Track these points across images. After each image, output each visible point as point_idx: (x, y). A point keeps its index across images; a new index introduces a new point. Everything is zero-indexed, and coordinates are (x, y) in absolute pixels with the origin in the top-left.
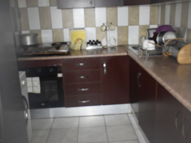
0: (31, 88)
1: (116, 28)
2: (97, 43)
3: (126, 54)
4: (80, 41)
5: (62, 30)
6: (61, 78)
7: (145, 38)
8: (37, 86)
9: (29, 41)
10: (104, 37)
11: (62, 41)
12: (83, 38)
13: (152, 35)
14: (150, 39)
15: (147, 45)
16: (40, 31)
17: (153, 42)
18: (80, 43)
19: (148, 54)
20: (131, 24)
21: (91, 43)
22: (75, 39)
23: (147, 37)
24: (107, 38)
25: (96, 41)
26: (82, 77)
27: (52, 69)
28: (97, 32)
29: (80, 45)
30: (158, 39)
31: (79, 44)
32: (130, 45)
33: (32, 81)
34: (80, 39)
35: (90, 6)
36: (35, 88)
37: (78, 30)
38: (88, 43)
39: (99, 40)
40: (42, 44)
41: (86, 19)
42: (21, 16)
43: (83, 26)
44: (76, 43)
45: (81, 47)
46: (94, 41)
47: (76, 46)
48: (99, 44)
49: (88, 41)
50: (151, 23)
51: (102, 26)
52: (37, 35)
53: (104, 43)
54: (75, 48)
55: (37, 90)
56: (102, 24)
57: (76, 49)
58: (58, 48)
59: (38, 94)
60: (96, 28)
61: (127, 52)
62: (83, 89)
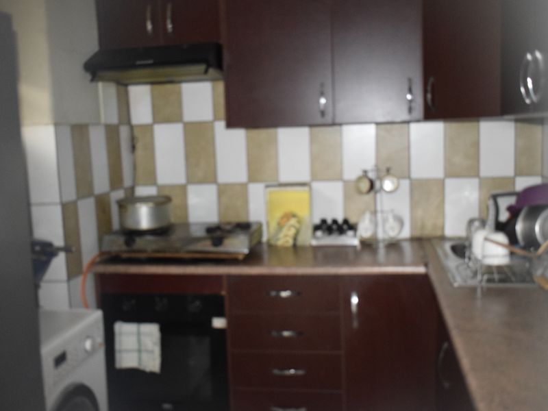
0: (135, 355)
1: (405, 184)
2: (345, 227)
3: (421, 270)
4: (293, 221)
5: (244, 186)
6: (221, 332)
8: (152, 352)
10: (363, 213)
12: (303, 213)
15: (483, 248)
16: (183, 189)
17: (501, 238)
18: (294, 226)
19: (486, 277)
20: (452, 172)
21: (327, 227)
22: (278, 214)
24: (375, 213)
25: (340, 220)
26: (286, 334)
27: (198, 303)
28: (347, 197)
29: (293, 231)
31: (289, 230)
32: (450, 239)
33: (139, 334)
34: (294, 216)
36: (145, 356)
37: (289, 189)
38: (317, 228)
39: (352, 220)
40: (186, 225)
41: (314, 158)
43: (305, 177)
44: (280, 226)
45: (295, 239)
46: (335, 222)
47: (281, 235)
48: (350, 233)
49: (317, 221)
50: (519, 172)
51: (359, 179)
53: (365, 230)
54: (278, 240)
55: (152, 362)
56: (360, 173)
57: (280, 243)
58: (218, 241)
59: (152, 374)
60: (346, 183)
61: (426, 265)
62: (292, 371)
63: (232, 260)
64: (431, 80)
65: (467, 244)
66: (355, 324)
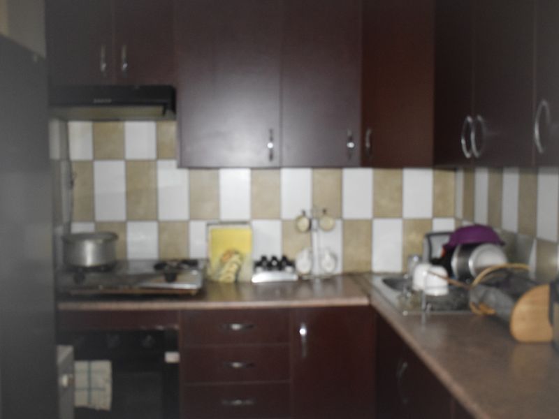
0: (85, 393)
1: (339, 223)
2: (284, 263)
3: (364, 301)
4: (235, 258)
5: (185, 224)
6: (173, 365)
7: (421, 260)
8: (103, 389)
9: (89, 255)
10: (302, 249)
11: (183, 256)
12: (245, 249)
13: (438, 252)
14: (435, 262)
15: (426, 279)
16: (123, 225)
17: (441, 271)
18: (236, 263)
19: (429, 306)
20: (379, 213)
21: (265, 264)
22: (220, 252)
23: (425, 255)
24: (311, 252)
25: (279, 257)
26: (236, 365)
27: (149, 338)
28: (285, 235)
29: (235, 267)
30: (455, 262)
31: (231, 266)
32: (378, 274)
33: (89, 372)
34: (237, 253)
35: (267, 163)
36: (95, 394)
37: (231, 227)
38: (258, 264)
39: (290, 257)
40: (125, 262)
41: (255, 197)
42: (77, 182)
43: (246, 216)
44: (222, 263)
45: (237, 274)
46: (274, 258)
47: (223, 271)
48: (289, 269)
49: (258, 258)
50: (437, 214)
51: (299, 219)
52: (114, 237)
53: (303, 265)
54: (219, 276)
55: (103, 400)
56: (300, 213)
57: (222, 279)
58: (172, 278)
59: (102, 412)
61: (369, 296)
62: (238, 402)
63: (185, 296)
64: (368, 133)
65: (406, 277)
66: (304, 354)
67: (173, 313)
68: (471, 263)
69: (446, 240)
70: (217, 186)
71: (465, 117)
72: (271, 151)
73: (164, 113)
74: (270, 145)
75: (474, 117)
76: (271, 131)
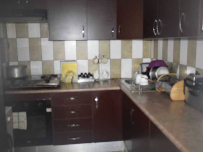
0: (17, 124)
1: (109, 60)
2: (89, 75)
3: (118, 88)
4: (71, 74)
5: (52, 62)
6: (50, 113)
7: (138, 73)
8: (24, 122)
9: (16, 73)
10: (96, 70)
11: (52, 73)
12: (75, 71)
13: (145, 70)
14: (143, 73)
15: (140, 80)
16: (29, 62)
17: (146, 77)
18: (72, 76)
19: (141, 89)
20: (124, 57)
21: (82, 76)
22: (66, 71)
23: (140, 71)
24: (99, 71)
25: (87, 73)
26: (73, 112)
27: (40, 103)
28: (89, 65)
29: (71, 77)
30: (151, 74)
31: (70, 77)
32: (123, 79)
33: (18, 116)
34: (72, 72)
35: (82, 38)
36: (20, 124)
37: (69, 62)
38: (80, 76)
39: (91, 73)
40: (30, 76)
41: (78, 51)
43: (75, 58)
44: (66, 76)
45: (72, 80)
46: (86, 74)
47: (67, 79)
48: (91, 77)
49: (80, 74)
50: (144, 57)
51: (94, 59)
52: (25, 67)
53: (96, 76)
54: (66, 80)
55: (24, 126)
56: (95, 57)
57: (66, 81)
58: (48, 81)
59: (24, 131)
60: (89, 60)
61: (120, 86)
62: (74, 125)
63: (53, 88)
64: (119, 27)
65: (133, 79)
66: (97, 106)
67: (49, 94)
68: (156, 74)
69: (147, 65)
70: (64, 47)
71: (154, 20)
72: (84, 34)
73: (43, 20)
74: (83, 32)
75: (158, 20)
76: (83, 26)
